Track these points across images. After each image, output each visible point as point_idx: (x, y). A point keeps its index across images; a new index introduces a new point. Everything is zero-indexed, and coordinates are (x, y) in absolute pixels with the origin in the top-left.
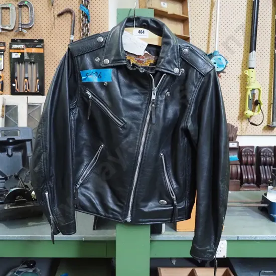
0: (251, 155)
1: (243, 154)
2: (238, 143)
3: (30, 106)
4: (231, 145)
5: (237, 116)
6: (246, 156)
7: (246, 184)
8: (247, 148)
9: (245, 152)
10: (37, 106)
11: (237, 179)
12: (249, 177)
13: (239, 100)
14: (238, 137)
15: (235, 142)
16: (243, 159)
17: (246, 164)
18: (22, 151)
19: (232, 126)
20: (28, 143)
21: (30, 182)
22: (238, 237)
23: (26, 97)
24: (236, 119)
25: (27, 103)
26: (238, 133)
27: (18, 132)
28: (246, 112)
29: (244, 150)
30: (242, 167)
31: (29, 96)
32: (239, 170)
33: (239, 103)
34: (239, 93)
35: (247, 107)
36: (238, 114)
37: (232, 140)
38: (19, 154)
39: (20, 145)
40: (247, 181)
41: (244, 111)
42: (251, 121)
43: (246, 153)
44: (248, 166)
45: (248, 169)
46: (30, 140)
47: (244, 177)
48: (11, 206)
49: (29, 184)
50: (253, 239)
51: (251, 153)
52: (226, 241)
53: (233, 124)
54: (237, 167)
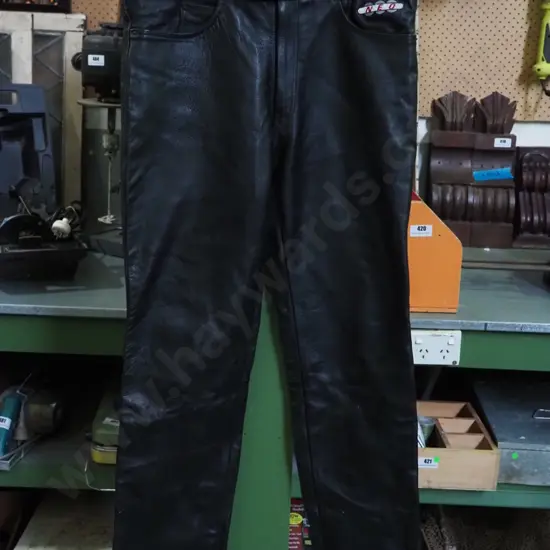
0: (543, 169)
1: (525, 164)
2: (514, 138)
3: (39, 38)
4: (498, 143)
5: (516, 76)
6: (533, 170)
7: (527, 235)
8: (536, 152)
9: (530, 159)
10: (54, 37)
11: (507, 221)
12: (536, 218)
13: (524, 36)
14: (515, 126)
15: (509, 137)
16: (525, 177)
17: (531, 188)
18: (23, 140)
19: (503, 98)
20: (37, 123)
21: (44, 207)
22: (486, 325)
23: (28, 15)
24: (514, 83)
25: (33, 30)
26: (516, 116)
27: (14, 96)
28: (537, 66)
29: (528, 155)
30: (521, 194)
31: (37, 15)
32: (513, 201)
33: (523, 45)
34: (524, 21)
35: (541, 54)
36: (520, 71)
37: (503, 133)
38: (16, 147)
39: (19, 125)
40: (530, 228)
41: (535, 63)
42: (548, 89)
43: (532, 164)
44: (533, 194)
45: (534, 201)
46: (41, 115)
47: (523, 218)
48: (10, 248)
49: (42, 211)
50: (517, 329)
51: (544, 164)
52: (460, 332)
53: (506, 95)
54: (508, 193)
